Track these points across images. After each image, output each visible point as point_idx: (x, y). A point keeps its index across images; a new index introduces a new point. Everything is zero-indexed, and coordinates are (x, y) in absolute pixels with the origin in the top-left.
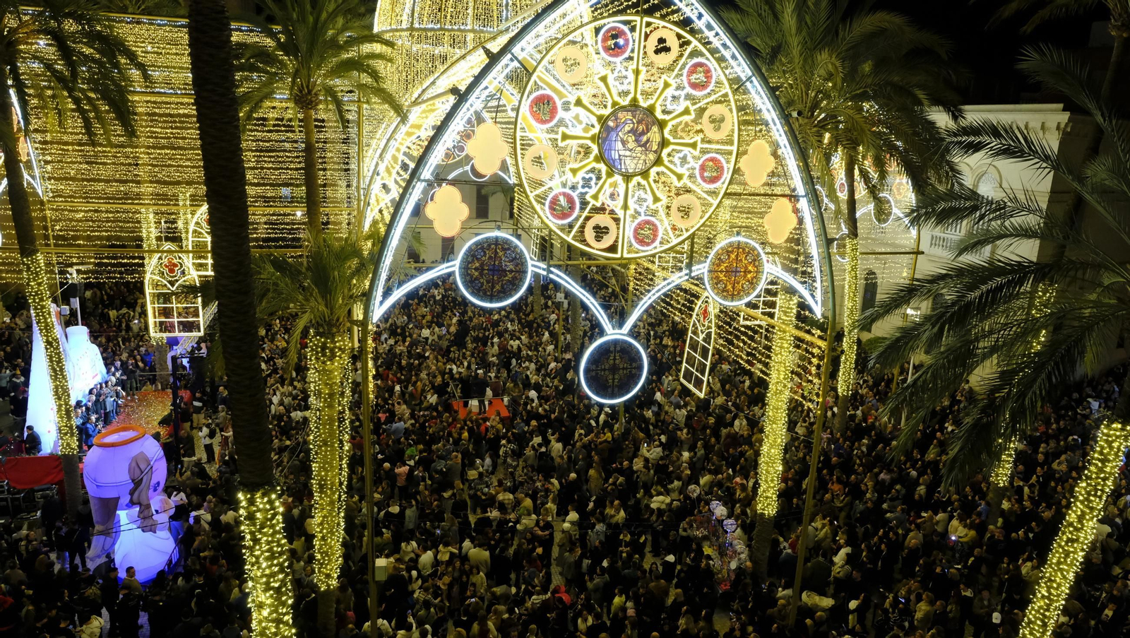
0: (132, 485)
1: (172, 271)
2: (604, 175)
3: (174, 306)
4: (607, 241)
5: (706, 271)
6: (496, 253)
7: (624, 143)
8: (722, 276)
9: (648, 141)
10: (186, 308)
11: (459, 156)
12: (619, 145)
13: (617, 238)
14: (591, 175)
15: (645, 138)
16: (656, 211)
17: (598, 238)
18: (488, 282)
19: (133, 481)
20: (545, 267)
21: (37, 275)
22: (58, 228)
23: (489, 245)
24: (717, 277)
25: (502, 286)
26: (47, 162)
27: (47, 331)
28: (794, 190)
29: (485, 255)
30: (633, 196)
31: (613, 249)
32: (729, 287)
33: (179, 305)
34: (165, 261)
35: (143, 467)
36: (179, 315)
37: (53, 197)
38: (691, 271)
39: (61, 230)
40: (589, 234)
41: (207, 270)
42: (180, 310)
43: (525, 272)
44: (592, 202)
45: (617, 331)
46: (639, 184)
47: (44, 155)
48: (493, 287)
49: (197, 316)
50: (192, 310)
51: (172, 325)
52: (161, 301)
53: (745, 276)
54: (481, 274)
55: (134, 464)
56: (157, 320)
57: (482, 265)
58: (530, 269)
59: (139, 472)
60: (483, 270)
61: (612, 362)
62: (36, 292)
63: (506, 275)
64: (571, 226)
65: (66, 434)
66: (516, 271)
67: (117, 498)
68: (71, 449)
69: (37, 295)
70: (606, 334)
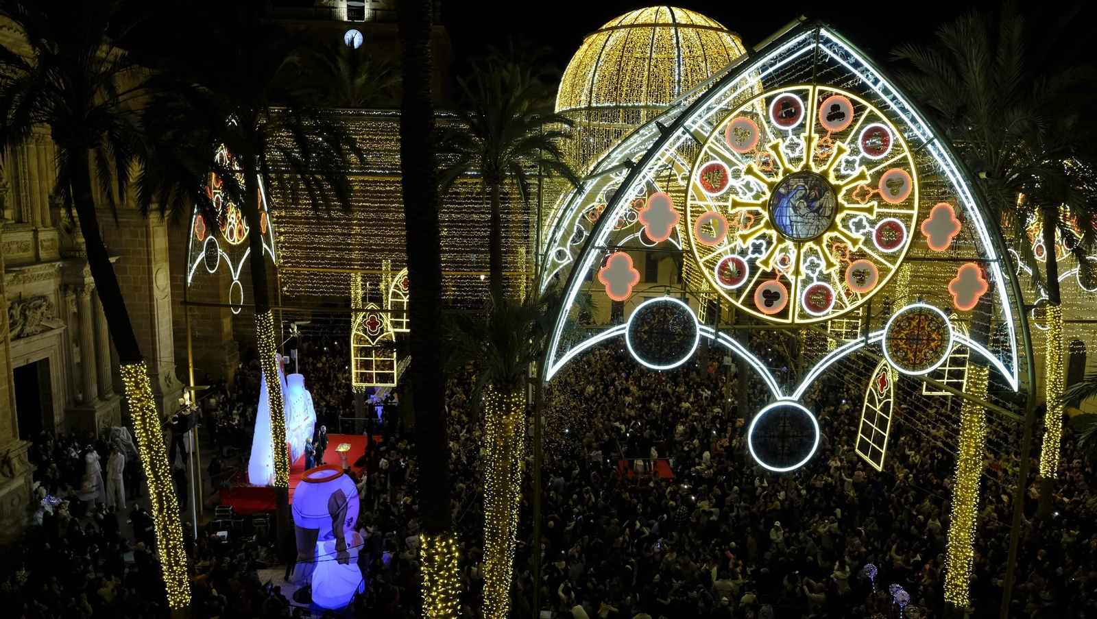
0: (331, 520)
1: (373, 328)
2: (775, 241)
3: (374, 359)
4: (778, 307)
5: (883, 338)
6: (665, 317)
7: (795, 209)
8: (902, 344)
9: (821, 206)
10: (383, 361)
11: (630, 223)
12: (791, 211)
13: (789, 303)
14: (761, 241)
15: (817, 204)
16: (829, 275)
17: (769, 304)
18: (656, 345)
19: (331, 515)
20: (713, 331)
21: (267, 330)
22: (285, 289)
23: (659, 309)
24: (897, 345)
25: (671, 350)
26: (281, 234)
27: (271, 378)
28: (984, 254)
29: (654, 319)
30: (805, 261)
31: (784, 314)
32: (911, 355)
33: (378, 359)
34: (368, 319)
35: (340, 502)
36: (378, 367)
37: (284, 263)
38: (868, 338)
39: (286, 291)
40: (759, 300)
41: (402, 328)
42: (379, 363)
43: (694, 336)
44: (762, 268)
45: (787, 398)
46: (811, 249)
47: (279, 227)
48: (661, 350)
49: (393, 369)
50: (388, 363)
51: (371, 375)
52: (363, 354)
53: (928, 344)
54: (650, 337)
55: (333, 500)
56: (359, 371)
57: (651, 328)
58: (699, 333)
59: (336, 508)
60: (652, 333)
61: (781, 429)
62: (265, 344)
63: (675, 339)
64: (740, 291)
66: (685, 335)
67: (318, 530)
68: (284, 482)
69: (266, 346)
70: (776, 401)
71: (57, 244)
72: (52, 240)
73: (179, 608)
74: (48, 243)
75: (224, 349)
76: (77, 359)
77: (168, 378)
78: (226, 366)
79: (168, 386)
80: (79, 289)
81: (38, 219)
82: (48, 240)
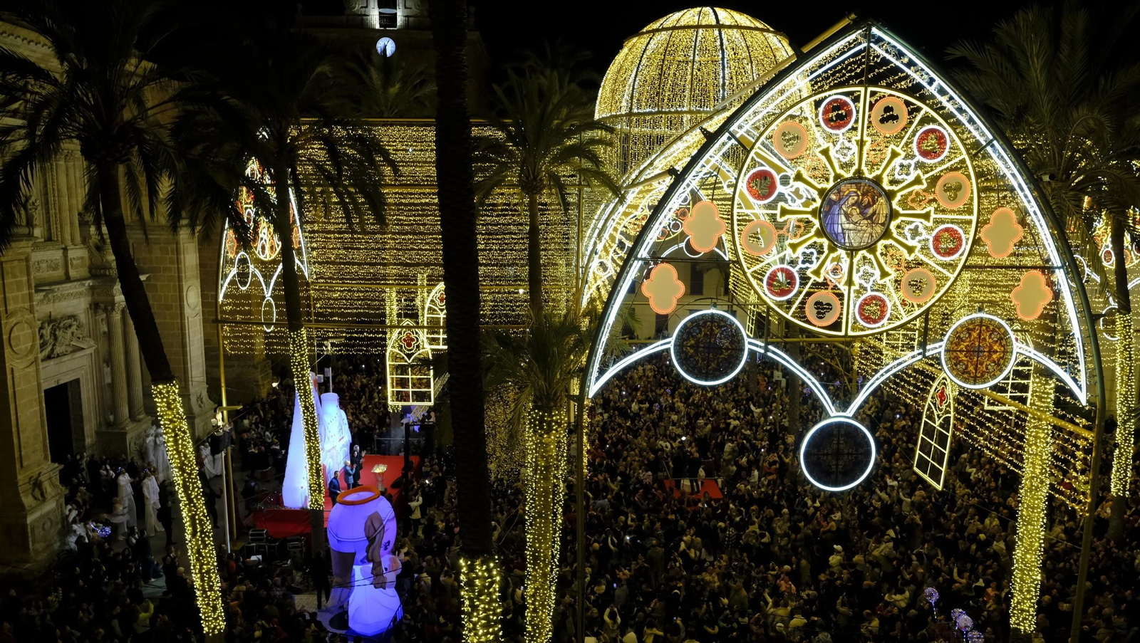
0: (367, 543)
2: (826, 250)
3: (410, 377)
4: (830, 319)
5: (942, 350)
6: (712, 330)
7: (847, 216)
8: (962, 356)
9: (874, 213)
10: (420, 379)
11: (673, 233)
12: (843, 218)
13: (841, 314)
14: (812, 250)
15: (870, 211)
16: (884, 286)
17: (820, 315)
18: (703, 360)
19: (368, 538)
20: (763, 345)
21: (301, 348)
22: (318, 305)
23: (705, 323)
24: (957, 358)
25: (718, 364)
26: (313, 249)
28: (1048, 260)
29: (700, 332)
30: (858, 271)
31: (836, 326)
32: (971, 368)
33: (414, 377)
34: (404, 336)
35: (376, 525)
36: (414, 385)
37: (317, 279)
38: (925, 350)
39: (320, 308)
40: (810, 311)
41: (439, 344)
42: (415, 381)
43: (743, 350)
44: (814, 278)
45: (841, 414)
46: (865, 258)
47: (311, 242)
48: (708, 365)
49: (429, 386)
50: (425, 381)
51: (407, 393)
52: (399, 372)
53: (990, 356)
54: (696, 352)
55: (369, 523)
56: (395, 389)
57: (697, 342)
58: (747, 347)
59: (373, 531)
60: (699, 347)
61: (835, 446)
62: (299, 362)
63: (722, 353)
64: (790, 303)
65: (315, 491)
66: (733, 349)
67: (355, 554)
68: (319, 505)
69: (299, 364)
70: (830, 417)
71: (87, 263)
72: (82, 258)
73: (214, 635)
74: (79, 262)
75: (257, 368)
76: (108, 380)
77: (200, 398)
78: (258, 386)
79: (200, 406)
80: (109, 308)
81: (68, 237)
82: (78, 258)
